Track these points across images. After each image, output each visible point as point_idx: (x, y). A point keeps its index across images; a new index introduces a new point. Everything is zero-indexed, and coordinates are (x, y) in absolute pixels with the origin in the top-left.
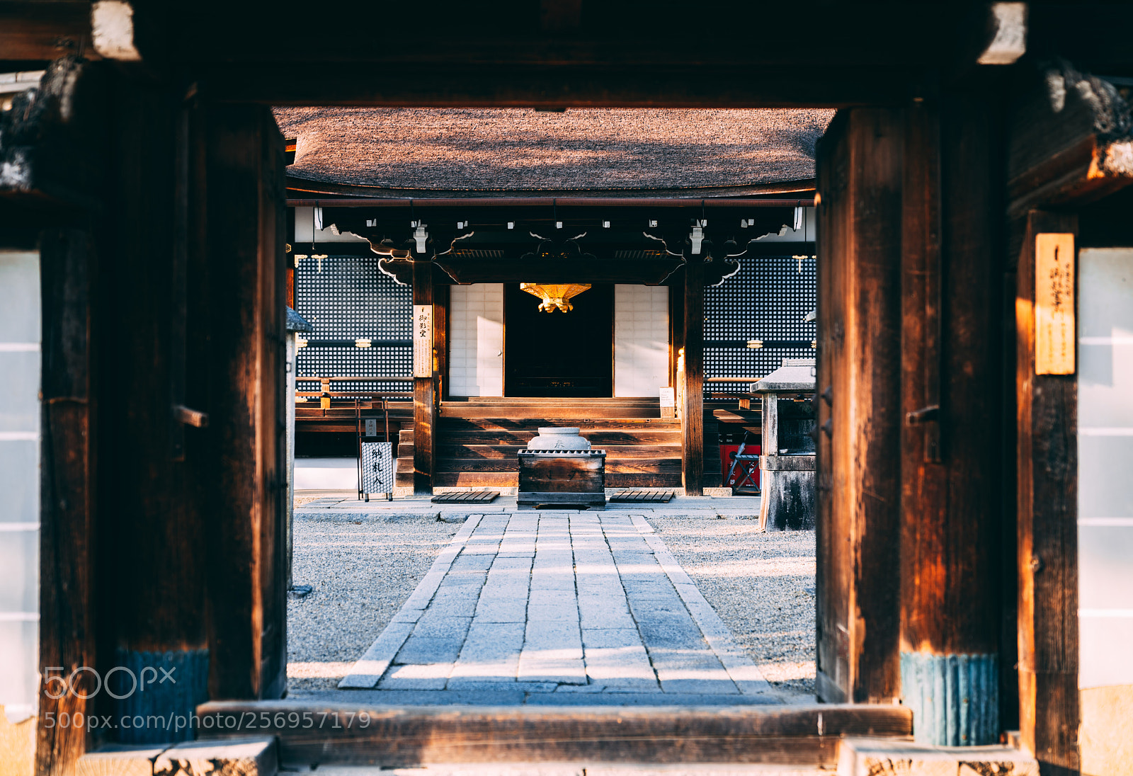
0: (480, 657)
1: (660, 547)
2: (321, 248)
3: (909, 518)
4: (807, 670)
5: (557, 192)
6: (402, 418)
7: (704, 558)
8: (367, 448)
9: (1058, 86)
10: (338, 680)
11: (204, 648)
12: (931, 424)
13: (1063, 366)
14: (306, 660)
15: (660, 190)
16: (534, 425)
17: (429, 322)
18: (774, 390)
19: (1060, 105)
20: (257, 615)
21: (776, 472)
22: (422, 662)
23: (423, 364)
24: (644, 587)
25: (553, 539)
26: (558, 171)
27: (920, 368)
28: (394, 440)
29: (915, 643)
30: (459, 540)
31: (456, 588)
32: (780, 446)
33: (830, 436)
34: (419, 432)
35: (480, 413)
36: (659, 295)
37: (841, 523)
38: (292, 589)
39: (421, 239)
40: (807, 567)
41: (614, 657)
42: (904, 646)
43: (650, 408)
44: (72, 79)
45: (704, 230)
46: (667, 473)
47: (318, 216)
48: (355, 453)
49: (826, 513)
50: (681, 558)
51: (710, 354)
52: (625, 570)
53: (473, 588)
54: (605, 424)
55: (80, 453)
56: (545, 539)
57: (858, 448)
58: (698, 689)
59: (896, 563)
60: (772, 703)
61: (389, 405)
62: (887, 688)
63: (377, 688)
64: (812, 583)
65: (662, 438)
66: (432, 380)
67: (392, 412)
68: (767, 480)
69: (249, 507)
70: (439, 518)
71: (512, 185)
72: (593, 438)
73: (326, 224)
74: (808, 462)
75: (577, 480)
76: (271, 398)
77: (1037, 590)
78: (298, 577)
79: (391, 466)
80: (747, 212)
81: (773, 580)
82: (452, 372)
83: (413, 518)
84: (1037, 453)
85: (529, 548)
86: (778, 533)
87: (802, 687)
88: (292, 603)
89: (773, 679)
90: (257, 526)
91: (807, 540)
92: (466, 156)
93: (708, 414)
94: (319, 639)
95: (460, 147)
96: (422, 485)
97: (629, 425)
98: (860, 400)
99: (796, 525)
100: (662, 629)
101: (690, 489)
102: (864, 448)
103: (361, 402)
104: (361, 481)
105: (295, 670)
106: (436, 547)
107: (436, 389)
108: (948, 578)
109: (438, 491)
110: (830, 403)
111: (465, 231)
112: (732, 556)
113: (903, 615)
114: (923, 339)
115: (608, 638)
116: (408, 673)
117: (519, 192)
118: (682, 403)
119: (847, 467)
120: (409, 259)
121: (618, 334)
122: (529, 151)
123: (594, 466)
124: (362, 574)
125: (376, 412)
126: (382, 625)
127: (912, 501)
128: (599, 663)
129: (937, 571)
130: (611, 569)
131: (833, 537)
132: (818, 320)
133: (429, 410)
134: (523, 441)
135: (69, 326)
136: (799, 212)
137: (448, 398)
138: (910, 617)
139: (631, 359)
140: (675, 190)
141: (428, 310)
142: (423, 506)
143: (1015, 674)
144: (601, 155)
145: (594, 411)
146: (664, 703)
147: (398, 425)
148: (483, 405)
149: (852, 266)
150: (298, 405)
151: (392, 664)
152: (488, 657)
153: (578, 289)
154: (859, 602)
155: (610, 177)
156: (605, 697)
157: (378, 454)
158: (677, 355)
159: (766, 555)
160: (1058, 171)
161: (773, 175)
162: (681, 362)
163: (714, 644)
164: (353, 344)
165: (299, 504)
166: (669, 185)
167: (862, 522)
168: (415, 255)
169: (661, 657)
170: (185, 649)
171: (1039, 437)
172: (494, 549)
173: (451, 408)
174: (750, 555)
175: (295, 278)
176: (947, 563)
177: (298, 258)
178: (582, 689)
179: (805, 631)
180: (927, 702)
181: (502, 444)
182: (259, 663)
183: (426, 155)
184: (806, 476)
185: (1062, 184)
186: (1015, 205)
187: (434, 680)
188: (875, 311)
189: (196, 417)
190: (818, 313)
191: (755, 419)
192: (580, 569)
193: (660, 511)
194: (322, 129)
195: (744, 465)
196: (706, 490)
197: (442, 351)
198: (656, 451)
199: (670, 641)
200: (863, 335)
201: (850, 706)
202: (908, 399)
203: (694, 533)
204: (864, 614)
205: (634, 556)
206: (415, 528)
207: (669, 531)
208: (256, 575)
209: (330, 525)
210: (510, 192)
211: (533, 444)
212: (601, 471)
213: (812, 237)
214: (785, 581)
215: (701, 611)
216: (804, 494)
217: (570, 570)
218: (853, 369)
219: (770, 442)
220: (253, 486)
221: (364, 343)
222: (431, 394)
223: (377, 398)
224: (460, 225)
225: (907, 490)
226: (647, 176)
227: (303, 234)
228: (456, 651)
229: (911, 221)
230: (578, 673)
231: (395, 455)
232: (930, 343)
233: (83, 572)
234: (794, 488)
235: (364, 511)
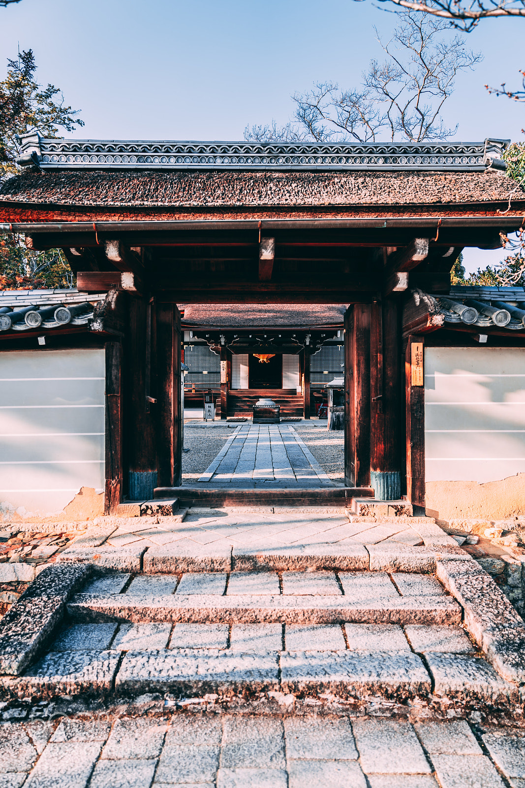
0: (241, 471)
1: (297, 436)
2: (192, 343)
3: (373, 430)
4: (342, 475)
5: (265, 326)
6: (217, 396)
7: (310, 439)
8: (206, 405)
9: (417, 297)
10: (198, 479)
11: (156, 471)
12: (379, 401)
13: (420, 383)
14: (188, 473)
15: (297, 325)
16: (258, 398)
17: (225, 366)
18: (331, 387)
19: (418, 304)
20: (172, 461)
21: (332, 413)
22: (222, 473)
23: (223, 379)
24: (292, 449)
25: (264, 433)
26: (265, 319)
27: (376, 384)
28: (215, 402)
29: (375, 469)
30: (235, 434)
31: (234, 450)
32: (333, 405)
33: (349, 404)
34: (222, 400)
35: (241, 394)
36: (296, 357)
37: (352, 431)
38: (183, 450)
39: (223, 340)
40: (342, 442)
41: (283, 471)
42: (371, 470)
43: (293, 392)
44: (115, 296)
45: (310, 337)
46: (299, 412)
47: (191, 333)
48: (203, 407)
49: (348, 428)
50: (303, 439)
51: (312, 376)
52: (286, 443)
53: (239, 449)
54: (280, 397)
55: (117, 411)
56: (261, 433)
57: (357, 408)
58: (309, 482)
59: (369, 444)
60: (331, 487)
61: (213, 392)
62: (367, 482)
63: (210, 481)
64: (343, 447)
65: (298, 401)
66: (226, 384)
67: (214, 394)
68: (330, 415)
69: (170, 427)
70: (229, 427)
71: (251, 324)
72: (276, 401)
73: (194, 336)
74: (342, 409)
75: (271, 415)
76: (176, 393)
77: (412, 452)
78: (185, 446)
79: (214, 411)
80: (323, 332)
81: (331, 446)
82: (232, 381)
83: (220, 427)
84: (412, 410)
85: (256, 436)
86: (333, 431)
87: (340, 480)
88: (183, 454)
89: (331, 478)
90: (172, 433)
91: (342, 433)
92: (236, 315)
93: (311, 394)
94: (192, 466)
95: (235, 312)
96: (223, 417)
97: (287, 398)
98: (358, 394)
99: (339, 429)
100: (297, 462)
101: (306, 418)
102: (359, 408)
103: (205, 391)
104: (205, 415)
105: (184, 476)
106: (228, 436)
107: (228, 386)
108: (385, 448)
109: (228, 418)
110: (349, 394)
111: (237, 338)
112: (319, 438)
113: (371, 460)
114: (377, 375)
115: (281, 465)
116: (219, 477)
117: (253, 326)
118: (303, 390)
119: (354, 414)
120: (219, 347)
121: (284, 369)
122: (256, 313)
123: (276, 411)
124: (205, 445)
125: (209, 394)
126: (211, 461)
127: (374, 424)
128: (278, 473)
129: (382, 446)
130: (282, 443)
131: (350, 435)
132: (345, 366)
133: (225, 393)
134: (254, 403)
135: (114, 372)
136: (339, 332)
137: (231, 389)
138: (373, 461)
139: (288, 378)
140: (301, 325)
141: (225, 362)
142: (224, 423)
143: (406, 478)
144: (278, 315)
145: (276, 393)
146: (298, 487)
147: (216, 398)
148: (242, 391)
149: (355, 352)
150: (185, 392)
151: (214, 474)
152: (244, 472)
153: (272, 356)
154: (357, 456)
155: (280, 321)
156: (280, 484)
157: (210, 407)
158: (302, 376)
159: (329, 438)
160: (418, 324)
161: (331, 321)
162: (303, 378)
163: (313, 467)
164: (202, 373)
165: (186, 423)
166: (299, 324)
167: (359, 432)
168: (221, 345)
169: (297, 471)
170: (150, 471)
171: (413, 405)
172: (245, 436)
173: (232, 392)
174: (325, 438)
175: (184, 353)
176: (385, 444)
177: (185, 346)
178: (273, 482)
179: (341, 462)
180: (379, 487)
181: (248, 404)
182: (173, 476)
183: (224, 315)
184: (342, 413)
185: (419, 328)
186: (405, 334)
187: (227, 479)
188: (362, 366)
189: (153, 400)
190: (345, 364)
191: (326, 396)
192: (272, 443)
193: (297, 425)
194: (192, 307)
195: (323, 410)
196: (311, 418)
197: (229, 375)
198: (295, 405)
199: (300, 466)
200: (359, 374)
201: (355, 488)
202: (373, 394)
203: (307, 431)
204: (359, 460)
205: (289, 439)
206: (221, 430)
207: (300, 431)
208: (172, 448)
209: (195, 429)
210: (250, 326)
211: (258, 404)
212: (278, 412)
213: (343, 340)
214: (336, 446)
215: (309, 456)
216: (341, 419)
217: (269, 443)
218: (356, 384)
219: (331, 404)
220: (171, 421)
221: (205, 372)
222: (226, 388)
223: (209, 389)
224: (235, 336)
225: (372, 422)
226: (292, 321)
227: (186, 339)
228: (233, 470)
229: (373, 339)
230: (271, 476)
231: (215, 407)
232: (379, 376)
233: (119, 448)
234: (338, 417)
235: (205, 425)
